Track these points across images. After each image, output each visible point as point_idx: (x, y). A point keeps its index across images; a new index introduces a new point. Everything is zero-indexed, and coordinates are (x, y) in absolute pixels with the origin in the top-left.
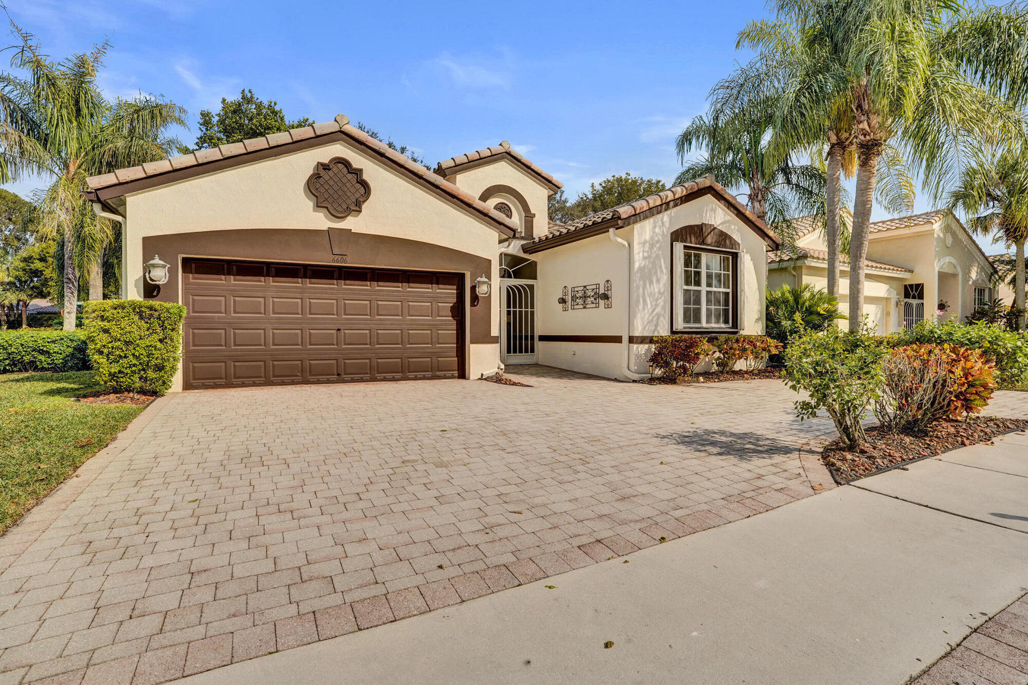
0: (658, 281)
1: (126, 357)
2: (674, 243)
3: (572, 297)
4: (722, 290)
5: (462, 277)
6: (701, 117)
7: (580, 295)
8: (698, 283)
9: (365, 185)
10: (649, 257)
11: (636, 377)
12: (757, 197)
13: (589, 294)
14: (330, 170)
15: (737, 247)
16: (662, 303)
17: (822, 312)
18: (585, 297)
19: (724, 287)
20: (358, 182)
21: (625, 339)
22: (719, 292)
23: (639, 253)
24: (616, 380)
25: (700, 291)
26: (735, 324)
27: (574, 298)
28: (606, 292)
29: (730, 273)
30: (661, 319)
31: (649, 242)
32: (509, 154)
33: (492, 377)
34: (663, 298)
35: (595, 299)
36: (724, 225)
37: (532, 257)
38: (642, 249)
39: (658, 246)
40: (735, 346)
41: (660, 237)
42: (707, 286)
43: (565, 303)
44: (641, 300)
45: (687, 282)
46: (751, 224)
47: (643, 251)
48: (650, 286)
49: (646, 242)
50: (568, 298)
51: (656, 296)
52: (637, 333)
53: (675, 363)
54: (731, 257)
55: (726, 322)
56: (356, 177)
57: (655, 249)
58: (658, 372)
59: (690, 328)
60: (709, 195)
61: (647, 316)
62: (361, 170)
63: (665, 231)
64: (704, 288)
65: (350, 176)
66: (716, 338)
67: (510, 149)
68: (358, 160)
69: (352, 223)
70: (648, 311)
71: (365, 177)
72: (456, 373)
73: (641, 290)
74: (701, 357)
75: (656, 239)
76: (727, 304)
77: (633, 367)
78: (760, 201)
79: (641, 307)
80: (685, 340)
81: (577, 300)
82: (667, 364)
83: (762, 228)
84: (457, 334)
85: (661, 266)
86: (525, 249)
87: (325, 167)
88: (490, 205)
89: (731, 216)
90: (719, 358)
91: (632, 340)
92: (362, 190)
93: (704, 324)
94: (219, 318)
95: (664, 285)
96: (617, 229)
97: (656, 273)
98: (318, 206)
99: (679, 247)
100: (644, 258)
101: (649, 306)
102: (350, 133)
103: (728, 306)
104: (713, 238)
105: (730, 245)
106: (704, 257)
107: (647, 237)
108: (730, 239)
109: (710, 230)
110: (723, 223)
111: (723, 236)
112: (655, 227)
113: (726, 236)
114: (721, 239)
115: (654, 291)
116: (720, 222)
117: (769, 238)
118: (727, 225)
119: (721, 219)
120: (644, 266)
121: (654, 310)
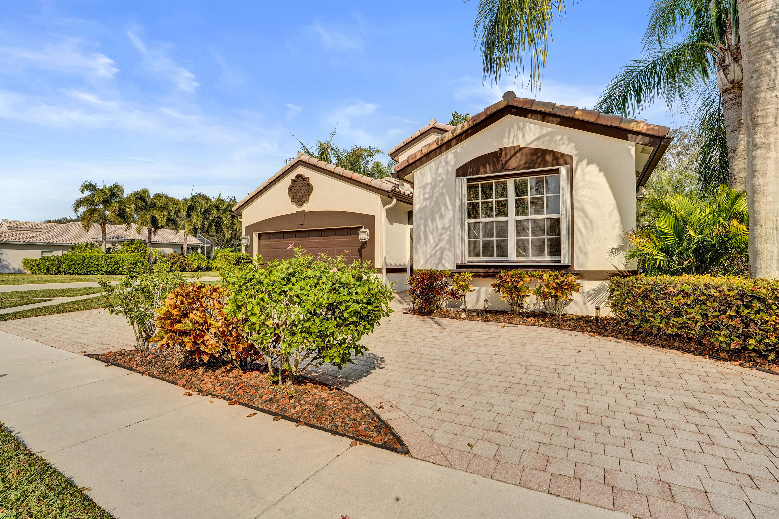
0: (442, 217)
2: (458, 179)
4: (545, 216)
8: (504, 213)
9: (310, 186)
10: (431, 198)
14: (296, 182)
15: (568, 160)
16: (447, 238)
19: (550, 213)
20: (307, 185)
22: (543, 220)
23: (419, 196)
25: (506, 222)
30: (447, 252)
31: (431, 183)
32: (435, 128)
34: (448, 233)
36: (541, 140)
38: (422, 192)
39: (441, 185)
41: (444, 177)
42: (517, 215)
44: (422, 237)
46: (594, 126)
47: (424, 194)
48: (432, 222)
49: (428, 184)
51: (440, 231)
52: (419, 265)
56: (307, 182)
57: (438, 189)
59: (487, 262)
60: (509, 115)
61: (428, 252)
62: (308, 178)
63: (450, 168)
64: (512, 218)
65: (303, 183)
67: (435, 124)
68: (307, 173)
69: (307, 207)
70: (431, 246)
73: (422, 227)
75: (440, 178)
76: (555, 232)
79: (422, 242)
85: (445, 204)
87: (294, 181)
92: (309, 189)
93: (512, 256)
95: (450, 221)
97: (440, 209)
98: (293, 201)
99: (463, 182)
100: (425, 199)
101: (432, 241)
102: (302, 160)
104: (520, 160)
105: (553, 160)
106: (511, 184)
107: (429, 180)
108: (552, 154)
109: (513, 152)
110: (538, 139)
111: (539, 154)
112: (438, 168)
113: (544, 152)
114: (535, 158)
115: (437, 227)
116: (533, 138)
117: (637, 133)
118: (548, 138)
119: (534, 135)
120: (426, 206)
121: (437, 245)
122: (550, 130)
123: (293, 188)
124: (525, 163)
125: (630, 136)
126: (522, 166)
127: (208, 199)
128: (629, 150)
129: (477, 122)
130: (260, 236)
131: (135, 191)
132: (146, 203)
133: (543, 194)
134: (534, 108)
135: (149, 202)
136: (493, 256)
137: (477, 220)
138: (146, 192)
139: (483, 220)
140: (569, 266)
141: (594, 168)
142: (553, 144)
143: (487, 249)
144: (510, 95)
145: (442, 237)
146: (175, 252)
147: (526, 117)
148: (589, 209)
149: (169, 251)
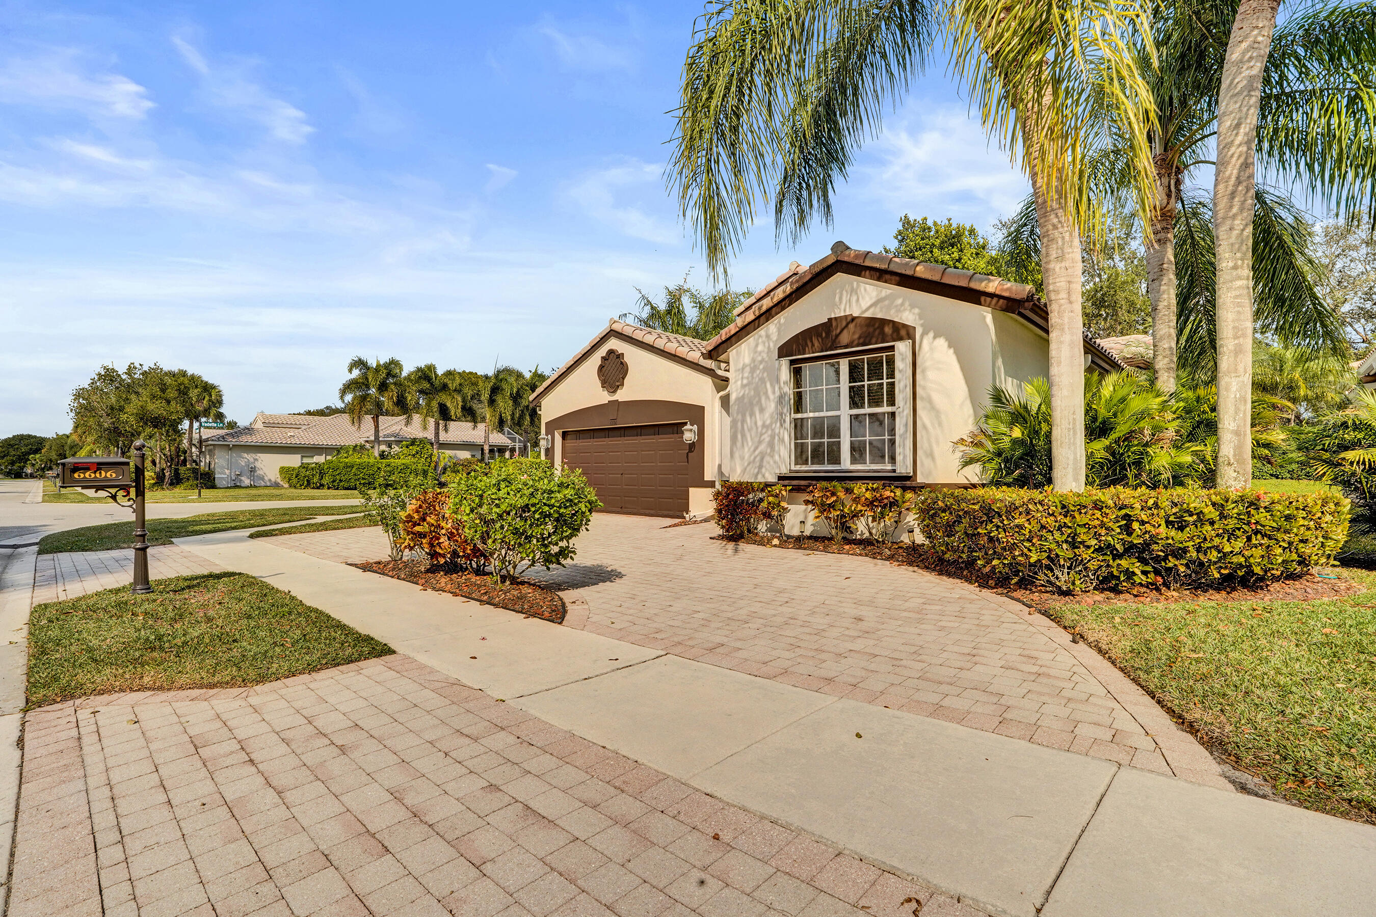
0: (762, 410)
2: (781, 360)
4: (883, 409)
9: (625, 364)
10: (749, 384)
14: (608, 360)
15: (910, 332)
16: (767, 439)
20: (622, 365)
22: (883, 414)
23: (736, 382)
25: (838, 417)
30: (768, 458)
31: (750, 365)
34: (770, 432)
38: (739, 378)
39: (761, 367)
41: (765, 356)
44: (739, 436)
47: (742, 378)
48: (751, 419)
49: (746, 366)
51: (760, 429)
55: (893, 460)
56: (620, 361)
57: (758, 372)
59: (815, 472)
60: (839, 274)
61: (746, 457)
62: (622, 354)
63: (772, 345)
64: (845, 412)
65: (617, 361)
68: (620, 348)
70: (749, 449)
73: (739, 424)
75: (760, 358)
76: (892, 431)
79: (739, 445)
85: (766, 393)
87: (605, 360)
92: (624, 370)
93: (846, 463)
95: (772, 416)
97: (760, 400)
100: (743, 386)
101: (750, 444)
102: (614, 329)
104: (854, 333)
105: (893, 332)
106: (844, 365)
107: (747, 360)
108: (891, 325)
109: (844, 324)
110: (874, 305)
111: (877, 325)
112: (757, 346)
113: (883, 322)
114: (871, 329)
115: (756, 423)
117: (992, 295)
118: (887, 302)
119: (871, 299)
120: (742, 395)
121: (756, 448)
122: (889, 292)
123: (604, 369)
124: (859, 338)
125: (983, 299)
126: (856, 342)
127: (519, 375)
128: (984, 317)
129: (800, 283)
130: (564, 435)
131: (418, 368)
132: (432, 384)
133: (882, 379)
134: (868, 263)
135: (437, 383)
136: (824, 463)
137: (805, 415)
138: (431, 368)
139: (811, 415)
140: (911, 477)
141: (942, 343)
142: (893, 312)
143: (817, 455)
144: (839, 247)
145: (762, 437)
146: (473, 456)
147: (859, 276)
148: (937, 398)
149: (465, 455)
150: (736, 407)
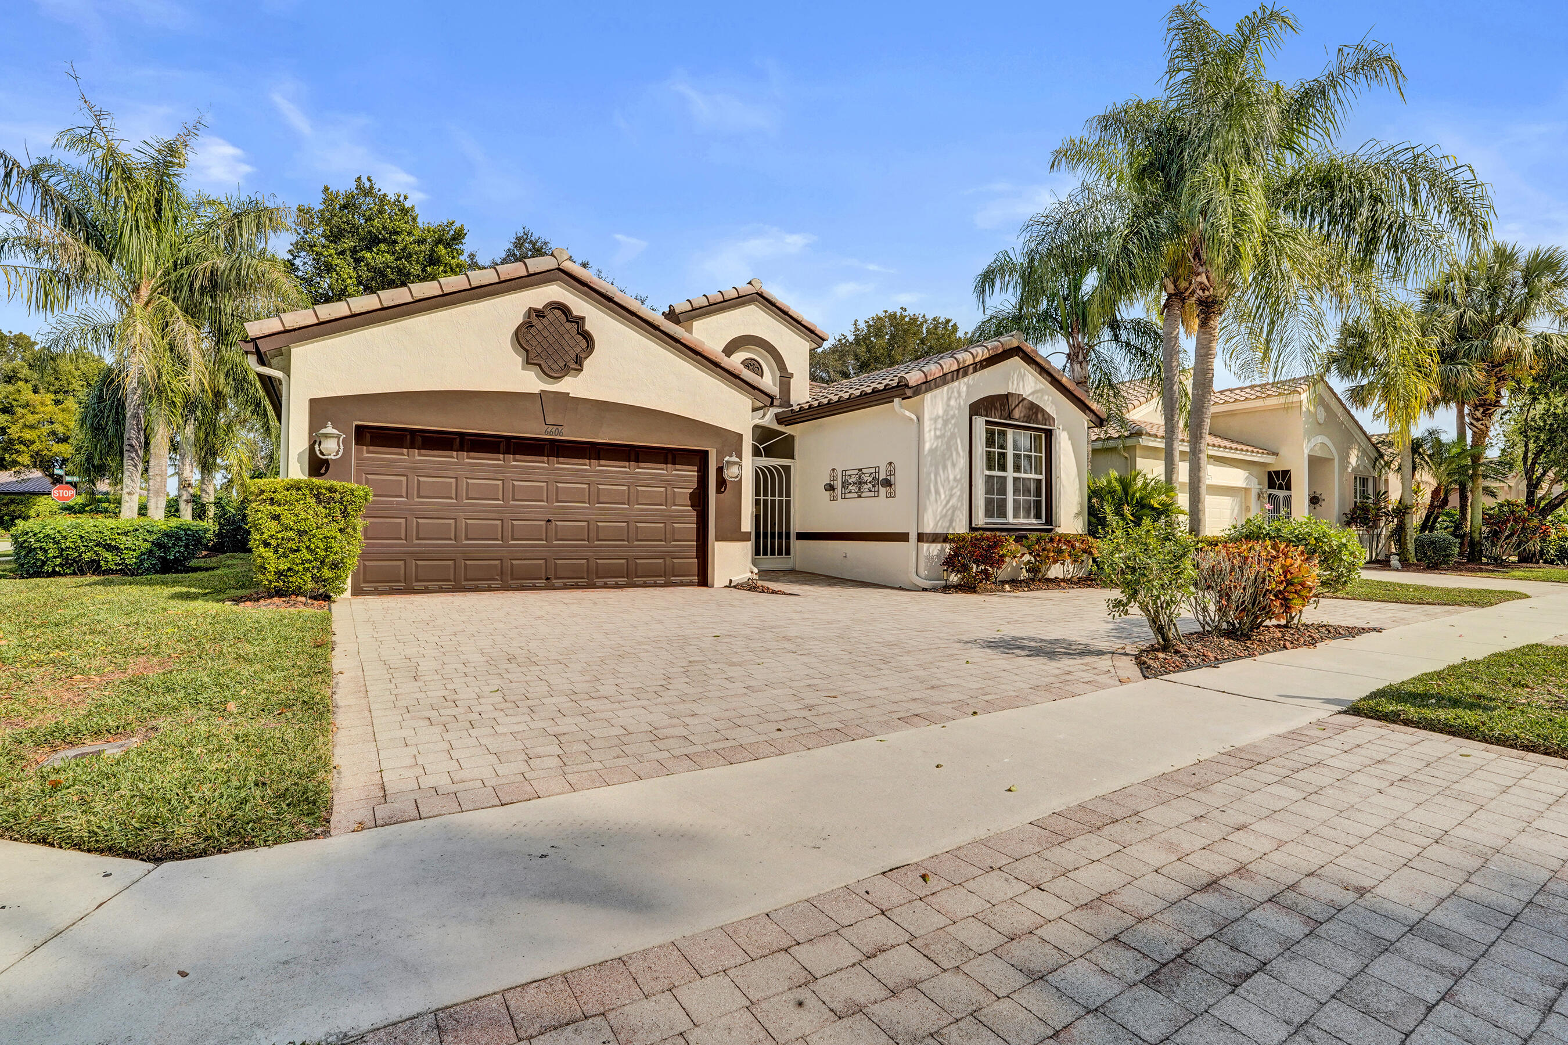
0: (954, 465)
1: (297, 551)
2: (974, 417)
3: (843, 483)
4: (1033, 476)
5: (704, 455)
6: (1006, 252)
7: (854, 480)
8: (1003, 467)
9: (588, 337)
10: (942, 436)
11: (927, 584)
12: (1077, 357)
13: (866, 479)
14: (544, 317)
15: (1052, 422)
16: (958, 493)
17: (1156, 505)
18: (860, 483)
19: (1036, 473)
20: (578, 333)
21: (913, 537)
22: (1029, 479)
23: (930, 431)
24: (900, 588)
25: (1005, 478)
26: (1049, 520)
27: (845, 484)
28: (888, 478)
29: (1043, 455)
30: (958, 513)
31: (943, 417)
32: (761, 295)
33: (742, 585)
34: (960, 487)
35: (874, 486)
36: (1035, 395)
37: (788, 430)
38: (933, 427)
39: (953, 421)
40: (1049, 546)
41: (956, 412)
42: (1014, 471)
43: (834, 490)
44: (933, 490)
45: (990, 467)
46: (1068, 394)
47: (935, 429)
48: (943, 472)
49: (939, 417)
50: (838, 484)
51: (951, 483)
52: (929, 528)
53: (975, 566)
54: (1044, 435)
55: (1038, 516)
56: (576, 326)
57: (950, 426)
58: (954, 578)
60: (1017, 358)
61: (939, 510)
62: (583, 319)
63: (962, 403)
64: (1010, 474)
65: (568, 325)
66: (1026, 537)
67: (762, 290)
68: (580, 305)
69: (570, 386)
70: (941, 503)
71: (588, 327)
72: (695, 579)
73: (932, 476)
74: (1007, 559)
75: (951, 413)
76: (1038, 494)
77: (923, 572)
78: (1081, 363)
79: (933, 497)
80: (988, 539)
81: (850, 487)
82: (965, 568)
83: (1083, 398)
84: (698, 529)
85: (957, 448)
86: (780, 419)
87: (539, 314)
88: (736, 361)
89: (1044, 384)
90: (1029, 562)
91: (921, 538)
92: (584, 344)
93: (1010, 519)
94: (398, 503)
95: (961, 470)
96: (903, 399)
97: (951, 456)
98: (528, 362)
99: (980, 422)
100: (937, 437)
101: (943, 496)
102: (570, 271)
103: (1041, 497)
104: (1021, 411)
106: (1010, 435)
107: (941, 410)
108: (1045, 413)
109: (1017, 402)
110: (1034, 392)
111: (1033, 409)
112: (950, 397)
113: (1040, 408)
114: (1031, 412)
115: (948, 478)
116: (1030, 391)
117: (1092, 411)
118: (1039, 394)
119: (1033, 387)
120: (937, 447)
121: (948, 502)
122: (1042, 386)
123: (532, 330)
125: (1087, 411)
126: (1021, 418)
128: (1086, 422)
134: (1038, 359)
136: (993, 516)
141: (1066, 436)
142: (1042, 400)
145: (954, 491)
147: (1029, 365)
150: (929, 459)
